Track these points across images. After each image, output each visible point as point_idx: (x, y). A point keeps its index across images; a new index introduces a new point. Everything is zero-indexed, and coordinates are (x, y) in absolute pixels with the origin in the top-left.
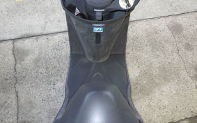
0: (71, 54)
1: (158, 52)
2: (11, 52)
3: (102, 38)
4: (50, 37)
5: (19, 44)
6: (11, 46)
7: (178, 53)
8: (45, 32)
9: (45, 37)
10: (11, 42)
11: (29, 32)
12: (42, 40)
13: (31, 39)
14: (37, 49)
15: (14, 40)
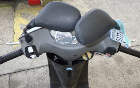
0: (51, 84)
1: (110, 77)
2: (7, 83)
3: (72, 73)
4: (35, 70)
5: (14, 77)
6: (8, 78)
7: (123, 77)
8: (32, 67)
9: (32, 70)
10: (8, 75)
11: (22, 67)
12: (30, 73)
13: (22, 73)
14: (26, 79)
15: (10, 74)
